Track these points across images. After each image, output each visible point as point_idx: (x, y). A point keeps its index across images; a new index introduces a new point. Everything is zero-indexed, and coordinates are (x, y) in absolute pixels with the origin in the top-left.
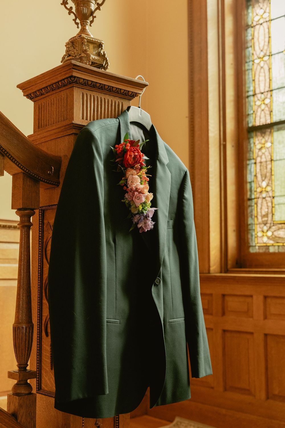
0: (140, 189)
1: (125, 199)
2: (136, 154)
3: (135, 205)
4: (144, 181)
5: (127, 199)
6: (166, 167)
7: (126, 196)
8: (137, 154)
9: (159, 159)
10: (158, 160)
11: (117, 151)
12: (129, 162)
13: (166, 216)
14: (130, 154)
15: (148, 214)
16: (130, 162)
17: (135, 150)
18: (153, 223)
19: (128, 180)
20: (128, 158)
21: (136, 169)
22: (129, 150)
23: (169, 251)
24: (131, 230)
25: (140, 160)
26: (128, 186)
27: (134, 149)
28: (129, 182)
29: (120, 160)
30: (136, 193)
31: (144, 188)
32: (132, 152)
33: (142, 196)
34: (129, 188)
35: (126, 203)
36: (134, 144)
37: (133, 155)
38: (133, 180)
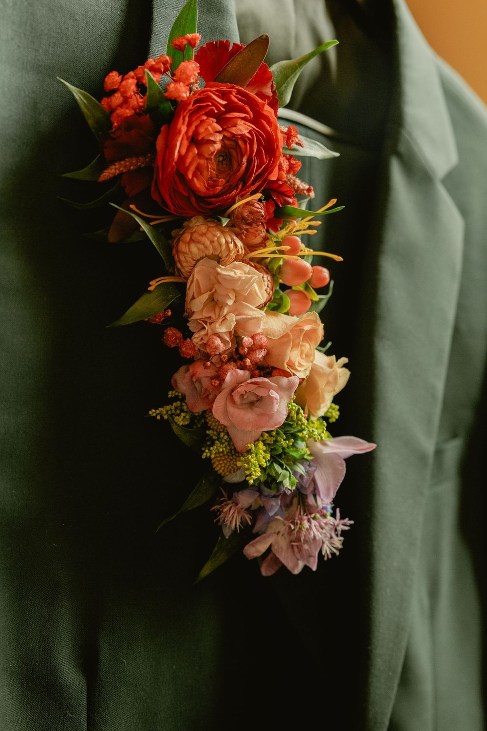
0: (261, 347)
1: (171, 401)
2: (243, 128)
3: (230, 440)
4: (301, 288)
5: (183, 399)
6: (442, 193)
7: (182, 381)
8: (246, 132)
9: (402, 148)
10: (399, 156)
11: (112, 111)
12: (188, 184)
13: (422, 458)
14: (196, 133)
15: (314, 481)
16: (199, 185)
17: (231, 107)
18: (344, 524)
19: (191, 290)
20: (182, 158)
21: (239, 224)
22: (190, 107)
23: (433, 593)
24: (206, 571)
25: (269, 170)
26: (192, 326)
27: (224, 95)
28: (197, 305)
29: (129, 171)
30: (233, 374)
31: (285, 340)
32: (210, 114)
33: (268, 387)
34: (196, 339)
35: (174, 427)
36: (232, 67)
37: (219, 137)
38: (221, 291)
